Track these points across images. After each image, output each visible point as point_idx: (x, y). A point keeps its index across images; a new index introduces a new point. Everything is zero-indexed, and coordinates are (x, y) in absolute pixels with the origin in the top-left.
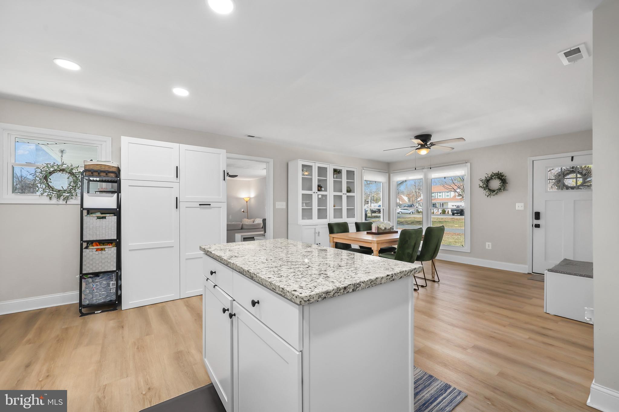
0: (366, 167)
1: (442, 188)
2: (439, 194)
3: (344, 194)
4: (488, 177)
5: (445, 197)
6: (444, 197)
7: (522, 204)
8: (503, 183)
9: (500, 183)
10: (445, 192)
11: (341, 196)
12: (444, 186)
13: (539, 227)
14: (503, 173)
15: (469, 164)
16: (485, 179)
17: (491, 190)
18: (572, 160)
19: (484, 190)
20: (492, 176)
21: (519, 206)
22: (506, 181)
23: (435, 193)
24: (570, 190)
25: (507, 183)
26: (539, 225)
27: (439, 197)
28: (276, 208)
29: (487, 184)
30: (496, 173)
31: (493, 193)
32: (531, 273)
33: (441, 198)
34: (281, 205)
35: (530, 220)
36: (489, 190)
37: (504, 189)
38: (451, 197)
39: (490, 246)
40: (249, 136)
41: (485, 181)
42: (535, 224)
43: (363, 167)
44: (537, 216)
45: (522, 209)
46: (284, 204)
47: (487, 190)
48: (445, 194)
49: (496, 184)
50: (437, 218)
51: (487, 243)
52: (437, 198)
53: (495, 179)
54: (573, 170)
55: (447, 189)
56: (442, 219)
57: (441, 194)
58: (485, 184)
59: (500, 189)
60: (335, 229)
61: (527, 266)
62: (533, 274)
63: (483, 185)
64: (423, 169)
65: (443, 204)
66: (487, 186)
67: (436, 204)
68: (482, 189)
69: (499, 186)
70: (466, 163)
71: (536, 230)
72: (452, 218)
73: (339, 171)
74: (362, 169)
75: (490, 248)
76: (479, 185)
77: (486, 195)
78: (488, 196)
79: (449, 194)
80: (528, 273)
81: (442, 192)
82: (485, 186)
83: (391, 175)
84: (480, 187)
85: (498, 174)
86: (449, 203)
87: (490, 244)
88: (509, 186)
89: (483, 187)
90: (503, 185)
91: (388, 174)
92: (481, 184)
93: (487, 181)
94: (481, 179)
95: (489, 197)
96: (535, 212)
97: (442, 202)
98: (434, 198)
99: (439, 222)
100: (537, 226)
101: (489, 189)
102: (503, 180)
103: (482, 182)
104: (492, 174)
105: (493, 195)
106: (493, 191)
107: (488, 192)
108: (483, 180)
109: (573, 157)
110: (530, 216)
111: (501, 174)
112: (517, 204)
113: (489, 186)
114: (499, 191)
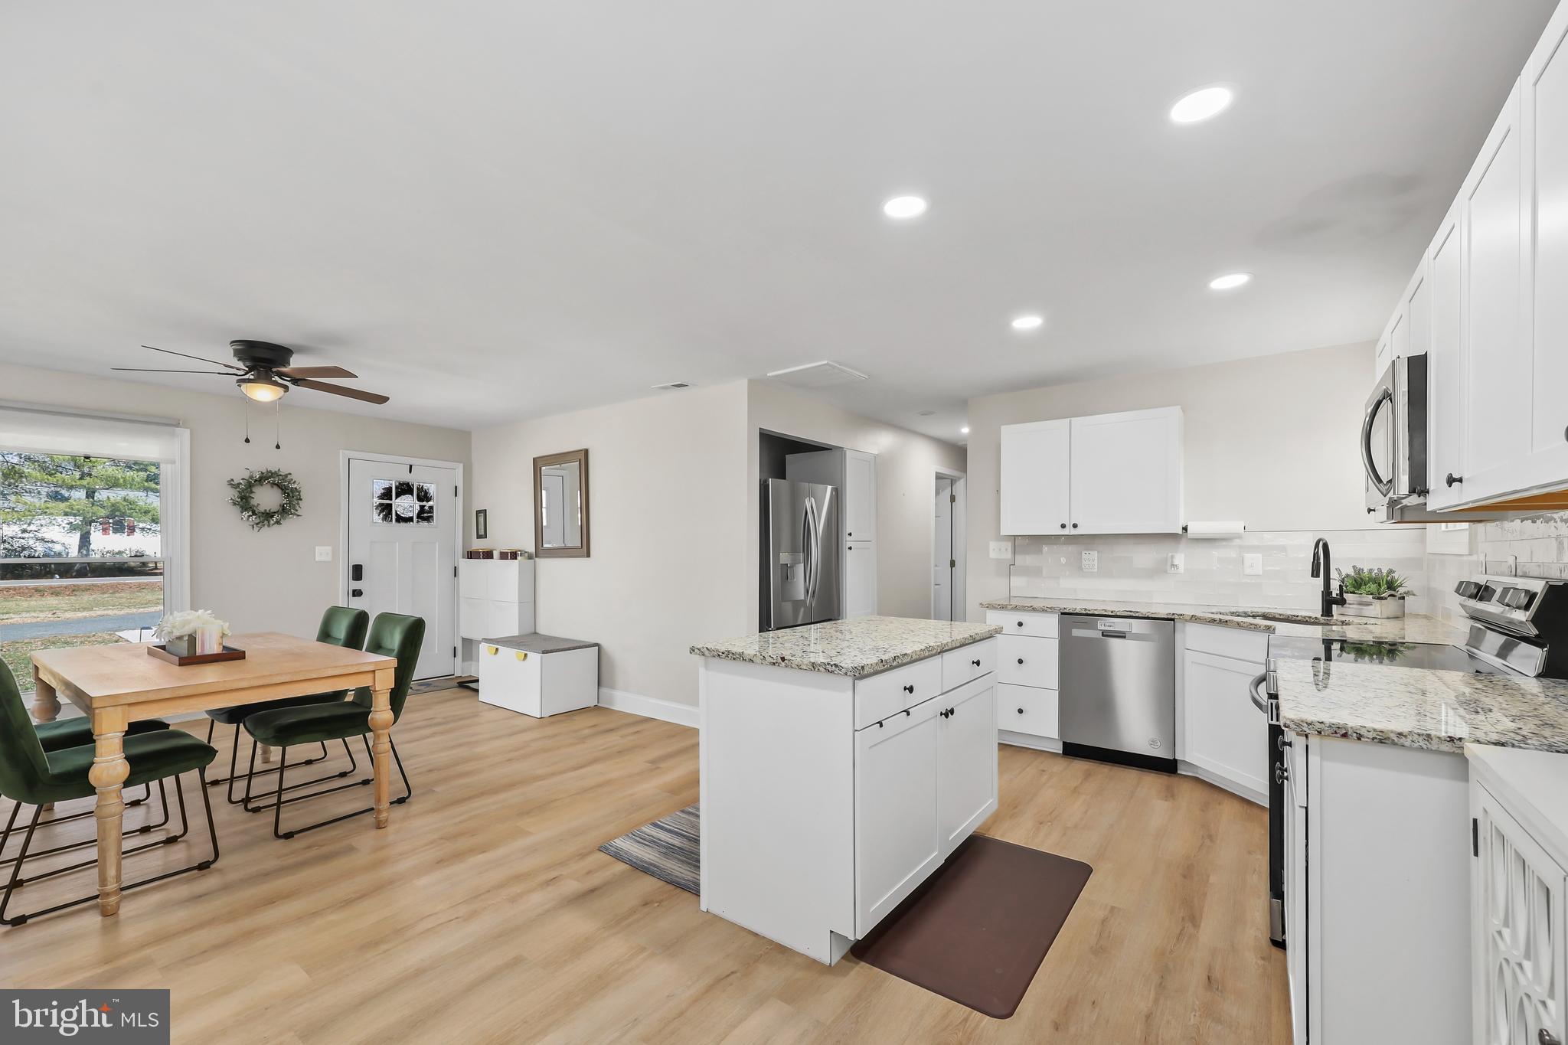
4: (251, 478)
7: (329, 549)
8: (288, 500)
9: (280, 500)
13: (362, 595)
15: (185, 434)
19: (240, 511)
20: (261, 477)
21: (323, 553)
25: (302, 499)
26: (360, 591)
31: (265, 521)
35: (343, 580)
44: (357, 572)
45: (329, 558)
47: (248, 513)
49: (267, 498)
53: (270, 487)
58: (246, 497)
66: (250, 501)
69: (276, 506)
70: (177, 425)
71: (354, 601)
77: (249, 524)
78: (253, 528)
84: (234, 502)
88: (304, 507)
89: (237, 504)
90: (290, 503)
92: (236, 496)
95: (256, 529)
96: (353, 566)
100: (357, 593)
101: (253, 510)
102: (288, 492)
105: (269, 526)
106: (268, 515)
107: (254, 517)
108: (241, 484)
109: (411, 466)
110: (343, 573)
111: (286, 476)
112: (317, 548)
113: (254, 502)
114: (282, 517)
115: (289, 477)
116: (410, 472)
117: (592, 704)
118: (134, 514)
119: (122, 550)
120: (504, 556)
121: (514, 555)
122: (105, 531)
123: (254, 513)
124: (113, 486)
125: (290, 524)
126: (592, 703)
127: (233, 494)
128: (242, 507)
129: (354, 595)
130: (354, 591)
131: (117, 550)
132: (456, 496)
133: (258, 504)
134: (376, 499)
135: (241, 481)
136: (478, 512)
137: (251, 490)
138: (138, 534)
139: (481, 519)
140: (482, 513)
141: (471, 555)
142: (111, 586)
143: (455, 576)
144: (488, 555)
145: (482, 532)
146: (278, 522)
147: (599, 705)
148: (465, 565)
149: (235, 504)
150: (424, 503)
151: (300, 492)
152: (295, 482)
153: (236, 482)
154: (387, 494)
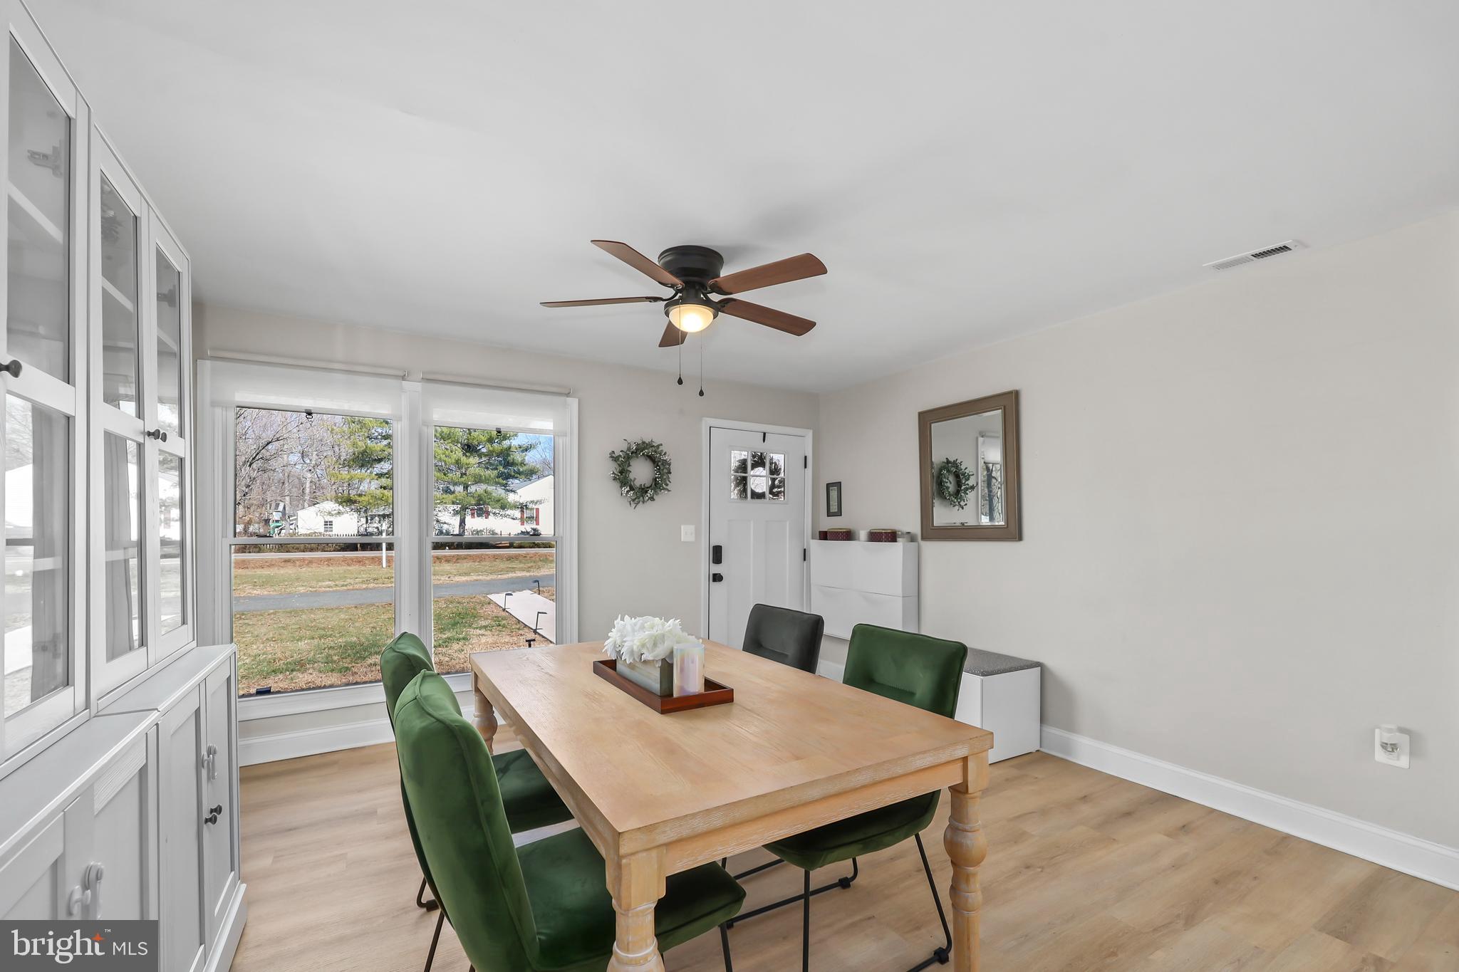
3: (150, 434)
4: (629, 450)
7: (691, 528)
8: (663, 471)
9: (652, 473)
13: (720, 581)
14: (662, 445)
15: (573, 403)
17: (636, 488)
19: (621, 486)
20: (638, 449)
21: (687, 533)
26: (720, 575)
29: (629, 469)
30: (649, 444)
31: (642, 496)
35: (704, 566)
37: (666, 489)
44: (717, 554)
45: (691, 538)
47: (627, 487)
49: (641, 472)
53: (645, 459)
58: (626, 471)
66: (629, 476)
69: (649, 480)
70: (568, 395)
71: (715, 585)
77: (627, 500)
78: (631, 504)
82: (624, 475)
84: (614, 476)
85: (653, 446)
92: (616, 469)
94: (614, 453)
95: (633, 506)
96: (713, 547)
100: (717, 578)
104: (638, 444)
105: (643, 502)
106: (643, 491)
107: (632, 492)
108: (620, 456)
109: (765, 434)
110: (705, 555)
111: (658, 446)
112: (682, 527)
113: (632, 476)
114: (656, 492)
115: (661, 448)
116: (764, 441)
117: (1033, 750)
118: (491, 503)
119: (482, 529)
120: (875, 537)
121: (892, 536)
122: (473, 515)
123: (632, 488)
124: (479, 482)
125: (661, 498)
126: (1033, 746)
127: (612, 468)
128: (621, 482)
129: (714, 580)
130: (715, 575)
131: (479, 529)
132: (805, 467)
133: (635, 479)
134: (732, 472)
135: (621, 453)
136: (828, 486)
137: (629, 463)
138: (491, 517)
139: (834, 494)
140: (834, 487)
141: (824, 536)
142: (477, 556)
143: (805, 560)
144: (848, 535)
145: (834, 509)
146: (652, 499)
147: (1042, 750)
148: (816, 546)
149: (615, 479)
150: (775, 476)
151: (669, 465)
152: (665, 454)
153: (617, 454)
154: (743, 466)
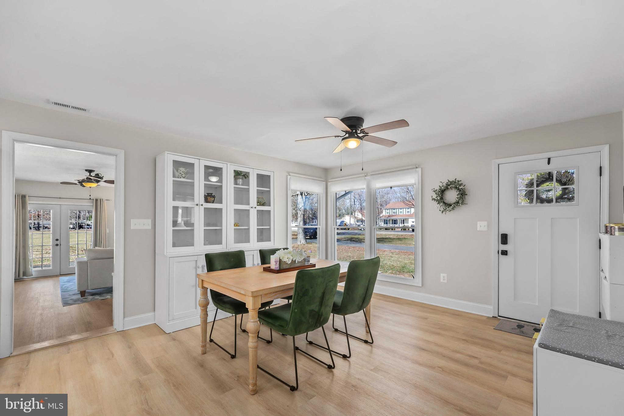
0: (292, 173)
1: (402, 204)
2: (400, 210)
3: (252, 208)
4: (442, 186)
5: (406, 213)
6: (404, 213)
7: (485, 223)
8: (461, 194)
9: (458, 195)
10: (406, 208)
11: (248, 210)
12: (404, 202)
13: (506, 254)
14: (461, 181)
15: (419, 170)
16: (439, 189)
17: (447, 204)
18: (549, 163)
19: (438, 203)
20: (448, 185)
21: (482, 226)
22: (465, 192)
23: (396, 209)
24: (546, 204)
25: (467, 194)
26: (506, 251)
27: (400, 213)
28: (132, 228)
29: (442, 195)
30: (453, 181)
31: (448, 208)
32: (496, 317)
33: (402, 214)
34: (145, 224)
35: (495, 244)
36: (444, 204)
37: (463, 203)
38: (412, 213)
39: (446, 278)
40: (56, 104)
41: (440, 191)
42: (502, 250)
43: (289, 173)
44: (504, 239)
45: (485, 229)
46: (149, 222)
47: (441, 204)
48: (406, 210)
49: (452, 196)
50: (398, 235)
51: (442, 275)
52: (399, 214)
53: (452, 190)
54: (549, 177)
55: (407, 205)
56: (402, 235)
57: (402, 210)
58: (439, 196)
59: (458, 202)
60: (217, 264)
61: (491, 307)
62: (499, 318)
63: (436, 197)
64: (366, 176)
65: (403, 220)
66: (442, 198)
67: (397, 220)
68: (435, 203)
69: (457, 199)
70: (417, 168)
71: (503, 257)
72: (412, 235)
73: (244, 175)
74: (288, 174)
75: (446, 281)
76: (432, 196)
77: (440, 210)
78: (442, 212)
79: (409, 210)
80: (493, 317)
81: (403, 208)
82: (439, 198)
83: (329, 184)
84: (434, 199)
85: (455, 182)
86: (409, 219)
87: (445, 275)
88: (468, 199)
89: (437, 200)
90: (462, 196)
91: (324, 183)
92: (435, 196)
93: (442, 192)
94: (434, 189)
95: (444, 213)
96: (502, 234)
97: (403, 218)
98: (395, 214)
99: (398, 239)
100: (505, 253)
101: (444, 202)
102: (460, 191)
103: (436, 194)
104: (447, 183)
105: (449, 211)
106: (449, 205)
107: (443, 206)
108: (437, 190)
109: (550, 159)
110: (495, 240)
111: (459, 182)
112: (478, 222)
113: (447, 199)
129: (502, 254)
132: (601, 175)
143: (600, 248)
152: (463, 185)
